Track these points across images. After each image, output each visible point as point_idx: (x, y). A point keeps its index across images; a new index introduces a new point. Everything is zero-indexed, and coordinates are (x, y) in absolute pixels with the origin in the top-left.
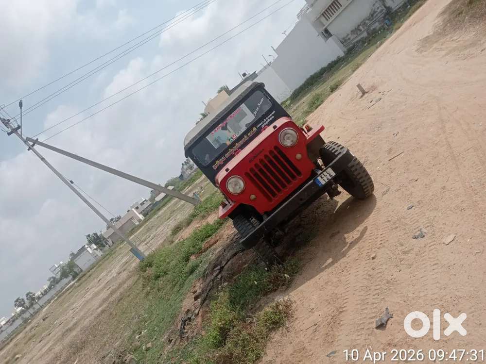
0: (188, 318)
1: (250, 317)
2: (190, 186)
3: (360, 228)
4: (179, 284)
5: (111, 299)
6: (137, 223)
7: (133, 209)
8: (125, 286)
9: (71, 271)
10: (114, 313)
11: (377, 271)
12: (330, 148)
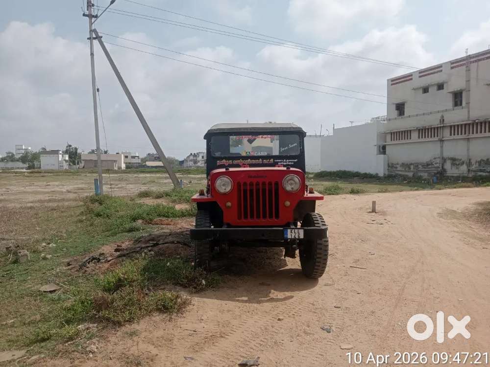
0: (99, 259)
1: (149, 289)
2: (182, 174)
3: (288, 294)
4: (111, 232)
5: (46, 204)
6: (116, 168)
7: (122, 155)
8: (66, 204)
9: (32, 161)
10: (40, 215)
11: (274, 330)
12: (315, 218)
